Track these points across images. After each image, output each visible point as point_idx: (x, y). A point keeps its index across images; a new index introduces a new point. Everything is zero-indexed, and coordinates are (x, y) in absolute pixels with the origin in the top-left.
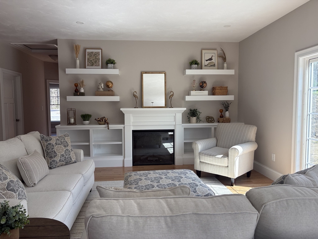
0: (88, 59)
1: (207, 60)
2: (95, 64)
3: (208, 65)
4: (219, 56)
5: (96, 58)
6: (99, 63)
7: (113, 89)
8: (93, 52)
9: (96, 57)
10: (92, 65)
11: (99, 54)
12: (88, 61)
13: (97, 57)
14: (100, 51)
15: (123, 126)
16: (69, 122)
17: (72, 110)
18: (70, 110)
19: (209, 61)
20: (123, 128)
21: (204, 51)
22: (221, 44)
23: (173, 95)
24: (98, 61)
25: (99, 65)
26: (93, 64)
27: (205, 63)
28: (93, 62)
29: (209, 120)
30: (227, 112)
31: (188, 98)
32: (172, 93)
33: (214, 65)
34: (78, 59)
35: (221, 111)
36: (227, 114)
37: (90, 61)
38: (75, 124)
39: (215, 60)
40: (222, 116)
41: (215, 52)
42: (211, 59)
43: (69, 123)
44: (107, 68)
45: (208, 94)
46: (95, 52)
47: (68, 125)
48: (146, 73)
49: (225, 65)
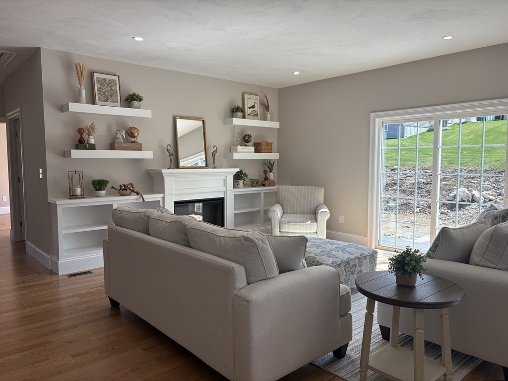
0: (99, 90)
1: (250, 108)
2: (111, 99)
3: (251, 113)
4: (262, 104)
5: (111, 89)
6: (117, 98)
7: (139, 139)
8: (105, 79)
9: (111, 87)
10: (107, 100)
11: (116, 84)
12: (98, 94)
13: (113, 88)
14: (116, 78)
15: (162, 195)
16: (71, 194)
17: (77, 173)
18: (75, 173)
19: (251, 109)
20: (160, 199)
21: (246, 96)
22: (261, 88)
23: (216, 151)
24: (114, 94)
25: (117, 102)
26: (108, 98)
27: (248, 111)
28: (107, 96)
29: (254, 183)
30: (271, 173)
31: (236, 156)
32: (215, 149)
33: (257, 114)
34: (82, 87)
35: (265, 172)
36: (271, 176)
37: (102, 93)
38: (82, 197)
39: (257, 109)
40: (266, 179)
41: (257, 97)
42: (253, 107)
43: (72, 196)
44: (129, 107)
45: (254, 151)
46: (110, 80)
47: (70, 198)
48: (181, 118)
49: (269, 115)
